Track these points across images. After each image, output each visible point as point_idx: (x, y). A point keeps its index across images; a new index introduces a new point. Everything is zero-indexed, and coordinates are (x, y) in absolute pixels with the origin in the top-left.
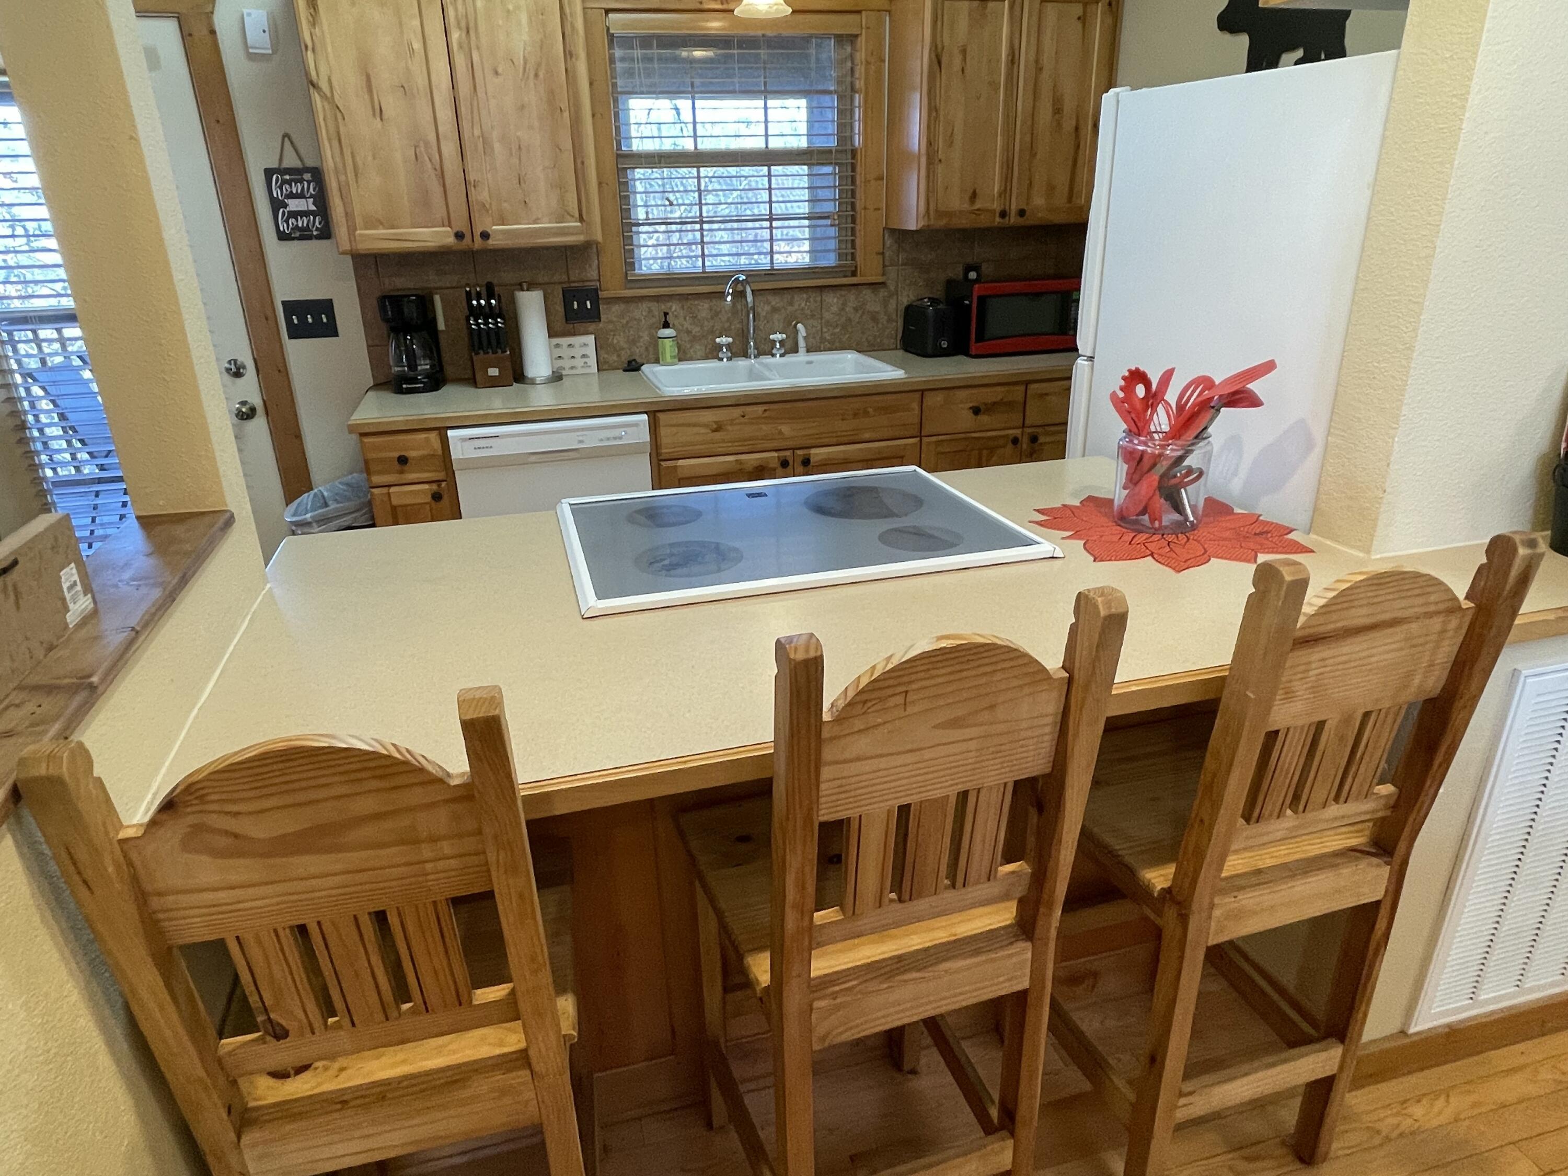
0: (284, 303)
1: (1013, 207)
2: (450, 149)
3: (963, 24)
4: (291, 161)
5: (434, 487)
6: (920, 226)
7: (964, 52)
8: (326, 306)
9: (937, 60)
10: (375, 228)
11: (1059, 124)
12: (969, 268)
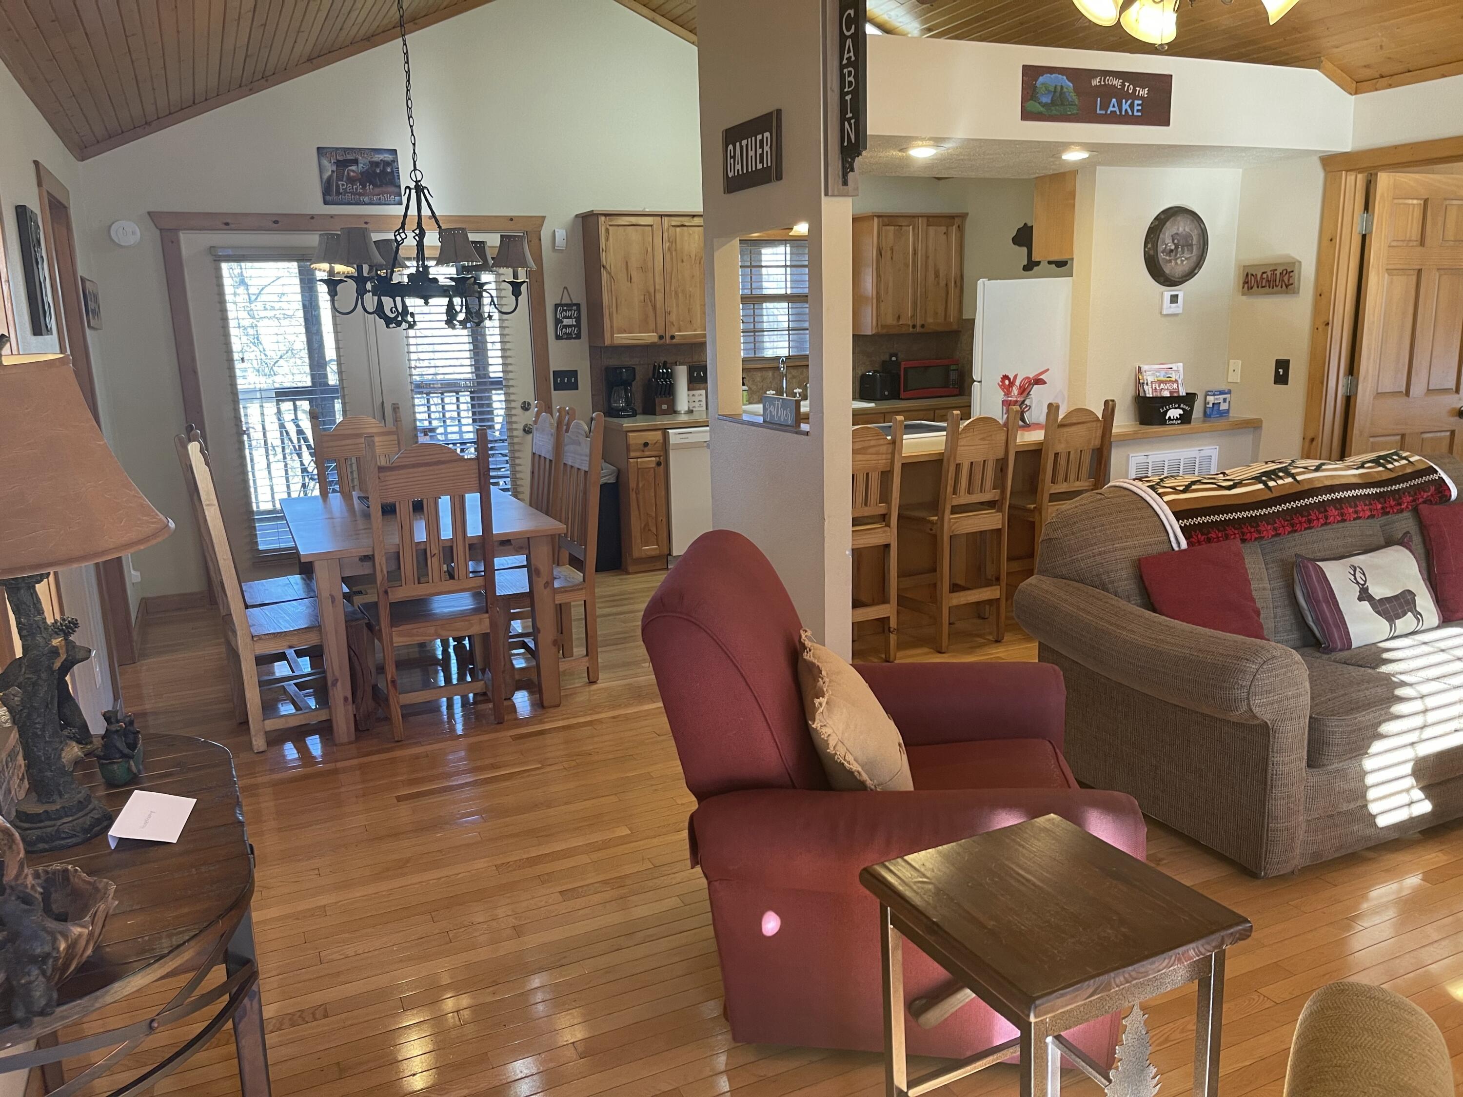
0: (554, 372)
1: (918, 323)
2: (659, 295)
3: (891, 235)
4: (566, 300)
5: (658, 459)
6: (873, 333)
7: (892, 249)
8: (574, 373)
9: (880, 253)
10: (623, 333)
11: (938, 283)
12: (891, 356)
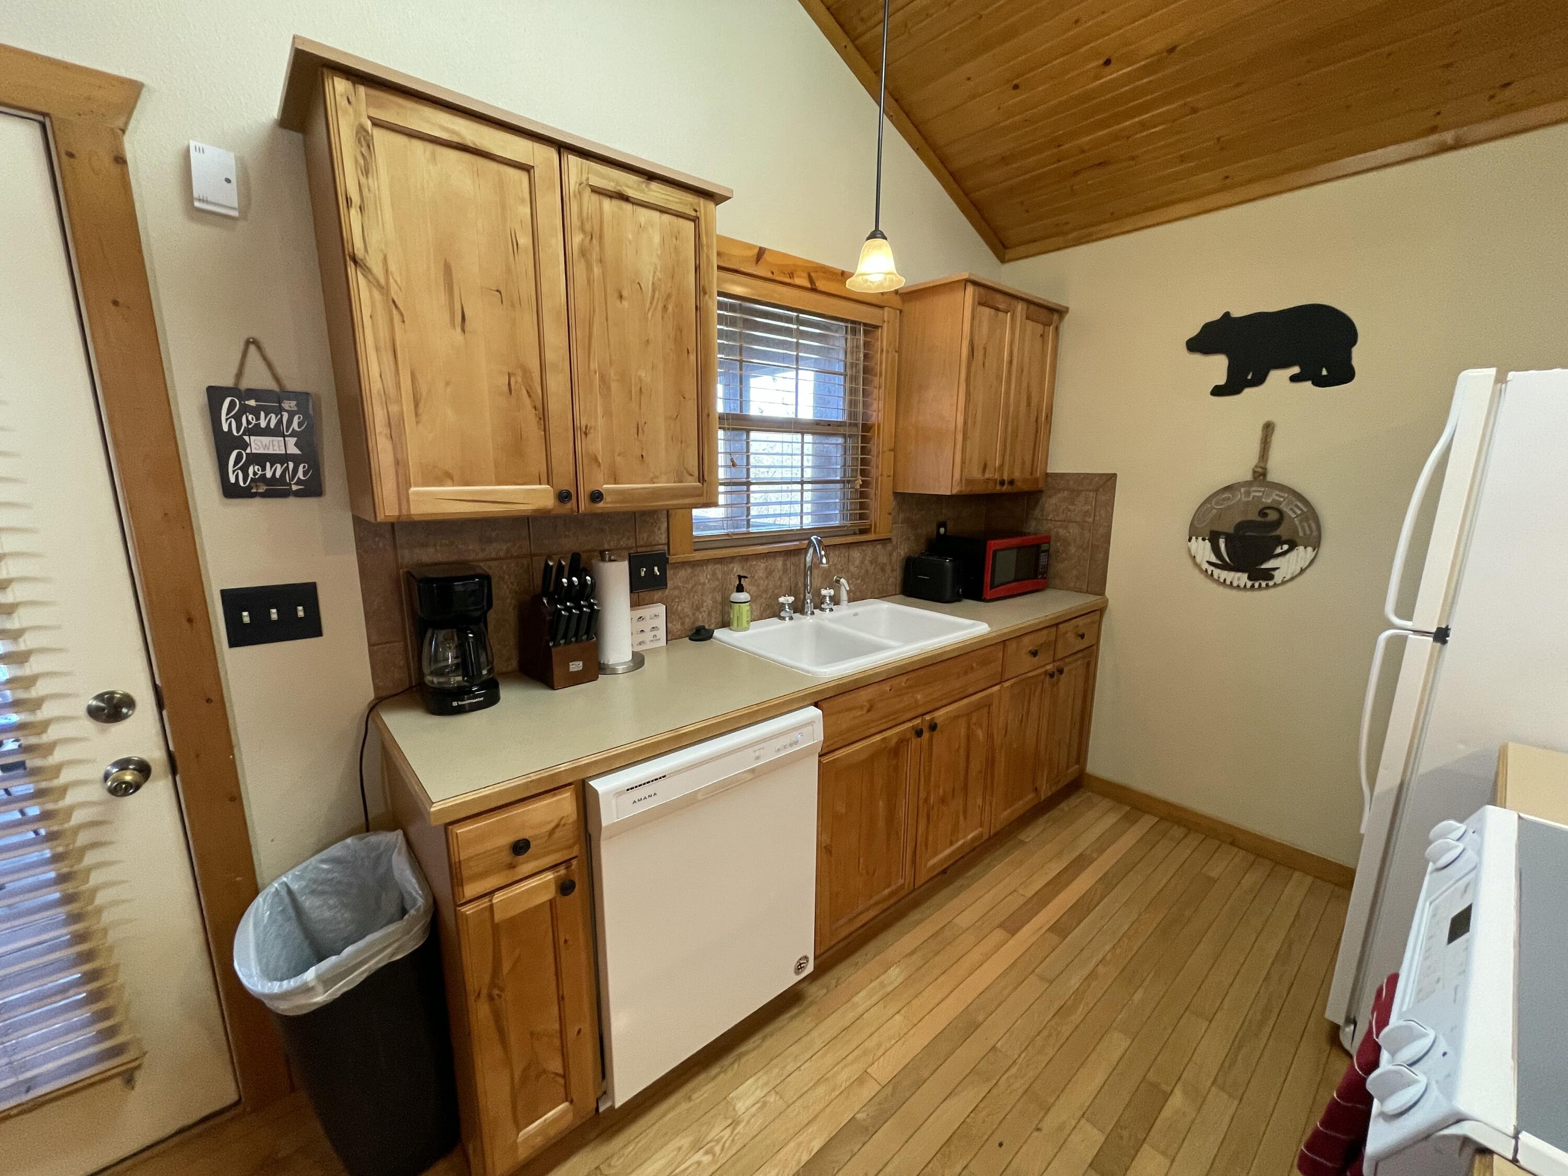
0: (223, 592)
1: (1006, 478)
2: (557, 383)
3: (985, 323)
4: (260, 380)
5: (561, 874)
6: (954, 492)
7: (984, 348)
8: (306, 593)
9: (972, 353)
10: (441, 484)
11: (1030, 416)
12: (940, 525)
